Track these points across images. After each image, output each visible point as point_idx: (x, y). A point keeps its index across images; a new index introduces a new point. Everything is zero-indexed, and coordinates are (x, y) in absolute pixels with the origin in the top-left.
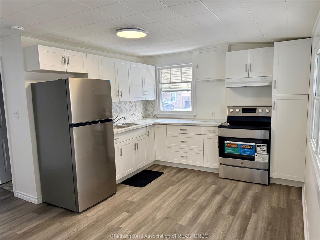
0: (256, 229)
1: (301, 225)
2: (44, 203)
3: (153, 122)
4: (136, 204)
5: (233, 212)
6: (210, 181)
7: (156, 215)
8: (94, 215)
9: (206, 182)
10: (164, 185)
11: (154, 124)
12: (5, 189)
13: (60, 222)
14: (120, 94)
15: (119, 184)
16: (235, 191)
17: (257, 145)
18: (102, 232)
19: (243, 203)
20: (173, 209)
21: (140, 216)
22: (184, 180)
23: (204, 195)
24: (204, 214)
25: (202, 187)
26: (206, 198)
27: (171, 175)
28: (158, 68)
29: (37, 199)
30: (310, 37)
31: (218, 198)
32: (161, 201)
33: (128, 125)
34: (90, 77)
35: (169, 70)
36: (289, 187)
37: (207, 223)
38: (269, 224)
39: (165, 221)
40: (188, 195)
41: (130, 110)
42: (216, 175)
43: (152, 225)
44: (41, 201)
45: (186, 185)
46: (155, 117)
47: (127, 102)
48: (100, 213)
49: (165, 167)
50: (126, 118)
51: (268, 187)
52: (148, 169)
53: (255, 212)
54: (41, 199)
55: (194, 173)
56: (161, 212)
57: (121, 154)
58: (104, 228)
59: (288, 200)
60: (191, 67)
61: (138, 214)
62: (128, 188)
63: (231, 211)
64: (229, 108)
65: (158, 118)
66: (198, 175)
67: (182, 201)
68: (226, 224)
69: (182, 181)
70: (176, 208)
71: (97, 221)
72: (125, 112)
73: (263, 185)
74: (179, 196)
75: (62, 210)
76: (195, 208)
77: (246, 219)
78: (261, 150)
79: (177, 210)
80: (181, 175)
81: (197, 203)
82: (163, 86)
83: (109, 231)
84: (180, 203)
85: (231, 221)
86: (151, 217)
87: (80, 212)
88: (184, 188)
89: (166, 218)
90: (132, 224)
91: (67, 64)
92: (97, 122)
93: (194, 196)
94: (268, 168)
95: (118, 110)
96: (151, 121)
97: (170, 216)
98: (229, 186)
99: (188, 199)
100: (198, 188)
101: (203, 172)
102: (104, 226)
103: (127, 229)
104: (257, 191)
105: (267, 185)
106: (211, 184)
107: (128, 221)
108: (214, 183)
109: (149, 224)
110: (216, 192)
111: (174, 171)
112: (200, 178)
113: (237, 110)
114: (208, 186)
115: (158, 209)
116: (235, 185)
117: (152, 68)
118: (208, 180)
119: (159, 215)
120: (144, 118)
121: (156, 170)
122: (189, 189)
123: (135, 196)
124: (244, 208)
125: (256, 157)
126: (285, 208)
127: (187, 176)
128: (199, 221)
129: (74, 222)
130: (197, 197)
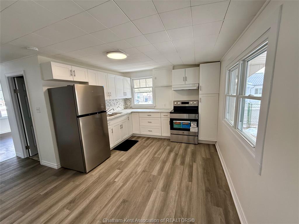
0: (198, 173)
1: (221, 168)
2: (62, 167)
3: (131, 111)
4: (124, 163)
5: (183, 163)
6: (166, 144)
7: (137, 169)
8: (97, 173)
9: (164, 145)
10: (140, 149)
11: (132, 113)
12: (34, 160)
13: (73, 182)
14: (110, 95)
15: (112, 150)
16: (181, 149)
17: (191, 122)
18: (103, 186)
19: (187, 156)
20: (147, 164)
21: (127, 171)
22: (151, 144)
23: (164, 153)
24: (166, 166)
25: (162, 148)
26: (165, 155)
27: (143, 142)
28: (132, 79)
29: (57, 166)
30: (220, 61)
31: (172, 155)
32: (140, 160)
33: (116, 114)
34: (90, 84)
35: (139, 80)
36: (209, 145)
37: (169, 172)
38: (204, 169)
39: (143, 174)
40: (155, 154)
41: (116, 104)
42: (169, 140)
43: (135, 177)
44: (60, 166)
45: (153, 148)
46: (131, 108)
47: (114, 100)
48: (101, 171)
49: (139, 137)
50: (114, 109)
51: (198, 145)
52: (129, 139)
53: (195, 162)
54: (60, 165)
55: (156, 140)
56: (140, 167)
57: (112, 132)
58: (104, 182)
59: (210, 152)
60: (152, 79)
61: (126, 170)
62: (118, 152)
63: (181, 163)
64: (174, 102)
65: (133, 108)
66: (159, 141)
67: (152, 158)
68: (180, 172)
69: (150, 146)
70: (149, 164)
71: (99, 178)
72: (114, 106)
73: (195, 144)
74: (149, 155)
75: (75, 172)
76: (160, 162)
77: (191, 167)
78: (193, 125)
79: (150, 165)
80: (149, 141)
81: (161, 159)
82: (136, 89)
83: (107, 185)
84: (151, 160)
85: (182, 169)
86: (134, 172)
87: (87, 172)
89: (144, 171)
90: (123, 178)
91: (73, 75)
92: (96, 113)
93: (158, 154)
94: (196, 135)
95: (109, 105)
96: (130, 111)
97: (146, 169)
98: (177, 146)
99: (155, 157)
100: (160, 149)
101: (161, 139)
102: (104, 181)
103: (119, 182)
104: (192, 149)
105: (197, 144)
106: (167, 146)
107: (120, 176)
108: (168, 145)
109: (133, 177)
110: (171, 151)
111: (144, 139)
112: (160, 142)
113: (179, 103)
114: (165, 147)
115: (138, 165)
116: (180, 145)
117: (129, 79)
118: (164, 143)
119: (140, 169)
120: (124, 109)
121: (133, 139)
122: (154, 150)
123: (123, 157)
124: (188, 159)
125: (191, 129)
126: (210, 158)
127: (152, 142)
128: (164, 171)
129: (83, 180)
130: (160, 155)
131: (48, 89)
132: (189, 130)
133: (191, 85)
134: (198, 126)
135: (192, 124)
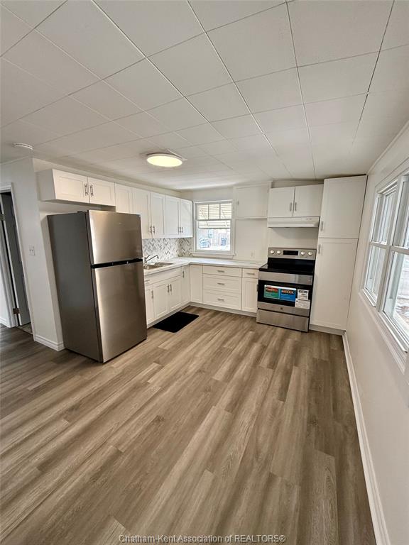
0: (298, 387)
1: (347, 382)
2: (66, 349)
4: (168, 353)
5: (273, 365)
6: (247, 326)
7: (188, 367)
8: (120, 365)
9: (243, 327)
10: (199, 330)
11: (190, 264)
12: (26, 332)
13: (81, 375)
14: (153, 230)
15: (150, 328)
16: (273, 339)
17: (298, 290)
18: (127, 388)
19: (282, 353)
20: (208, 359)
21: (171, 367)
23: (240, 343)
24: (241, 367)
25: (238, 334)
26: (243, 346)
27: (206, 318)
28: (195, 204)
29: (58, 345)
30: (365, 175)
31: (256, 347)
32: (195, 350)
33: (162, 264)
35: (207, 206)
36: (329, 335)
37: (245, 379)
38: (312, 380)
39: (198, 376)
40: (224, 343)
41: (164, 248)
42: (254, 319)
43: (184, 380)
44: (62, 347)
45: (222, 331)
46: (191, 256)
47: (161, 239)
48: (127, 363)
49: (200, 309)
50: (159, 257)
52: (182, 312)
53: (296, 365)
54: (63, 345)
55: (230, 317)
56: (194, 363)
57: (153, 297)
59: (329, 350)
60: (231, 204)
61: (169, 365)
62: (160, 332)
63: (270, 364)
64: (270, 249)
65: (194, 257)
66: (234, 320)
67: (218, 349)
68: (266, 380)
69: (218, 326)
70: (211, 359)
71: (123, 374)
72: (159, 250)
73: (302, 332)
74: (214, 344)
75: (85, 359)
76: (232, 359)
77: (287, 374)
78: (302, 295)
79: (212, 361)
80: (217, 318)
81: (233, 352)
82: (200, 222)
83: (135, 388)
84: (215, 352)
85: (270, 376)
86: (183, 370)
87: (104, 362)
88: (219, 334)
89: (200, 371)
90: (162, 377)
91: (90, 194)
92: (124, 262)
93: (231, 344)
94: (307, 315)
96: (186, 261)
97: (204, 368)
98: (267, 332)
99: (224, 348)
100: (234, 335)
101: (240, 316)
103: (155, 385)
104: (296, 339)
105: (307, 332)
106: (249, 330)
107: (158, 374)
108: (251, 329)
109: (180, 379)
110: (254, 340)
111: (209, 314)
112: (237, 322)
113: (278, 252)
114: (245, 332)
115: (191, 359)
116: (273, 331)
117: (189, 203)
119: (193, 367)
120: (179, 256)
121: (190, 312)
122: (224, 335)
123: (166, 343)
124: (283, 359)
125: (296, 303)
126: (328, 360)
127: (223, 320)
128: (236, 375)
129: (97, 374)
130: (234, 346)
131: (48, 216)
132: (293, 304)
133: (304, 220)
134: (310, 298)
135: (299, 294)
